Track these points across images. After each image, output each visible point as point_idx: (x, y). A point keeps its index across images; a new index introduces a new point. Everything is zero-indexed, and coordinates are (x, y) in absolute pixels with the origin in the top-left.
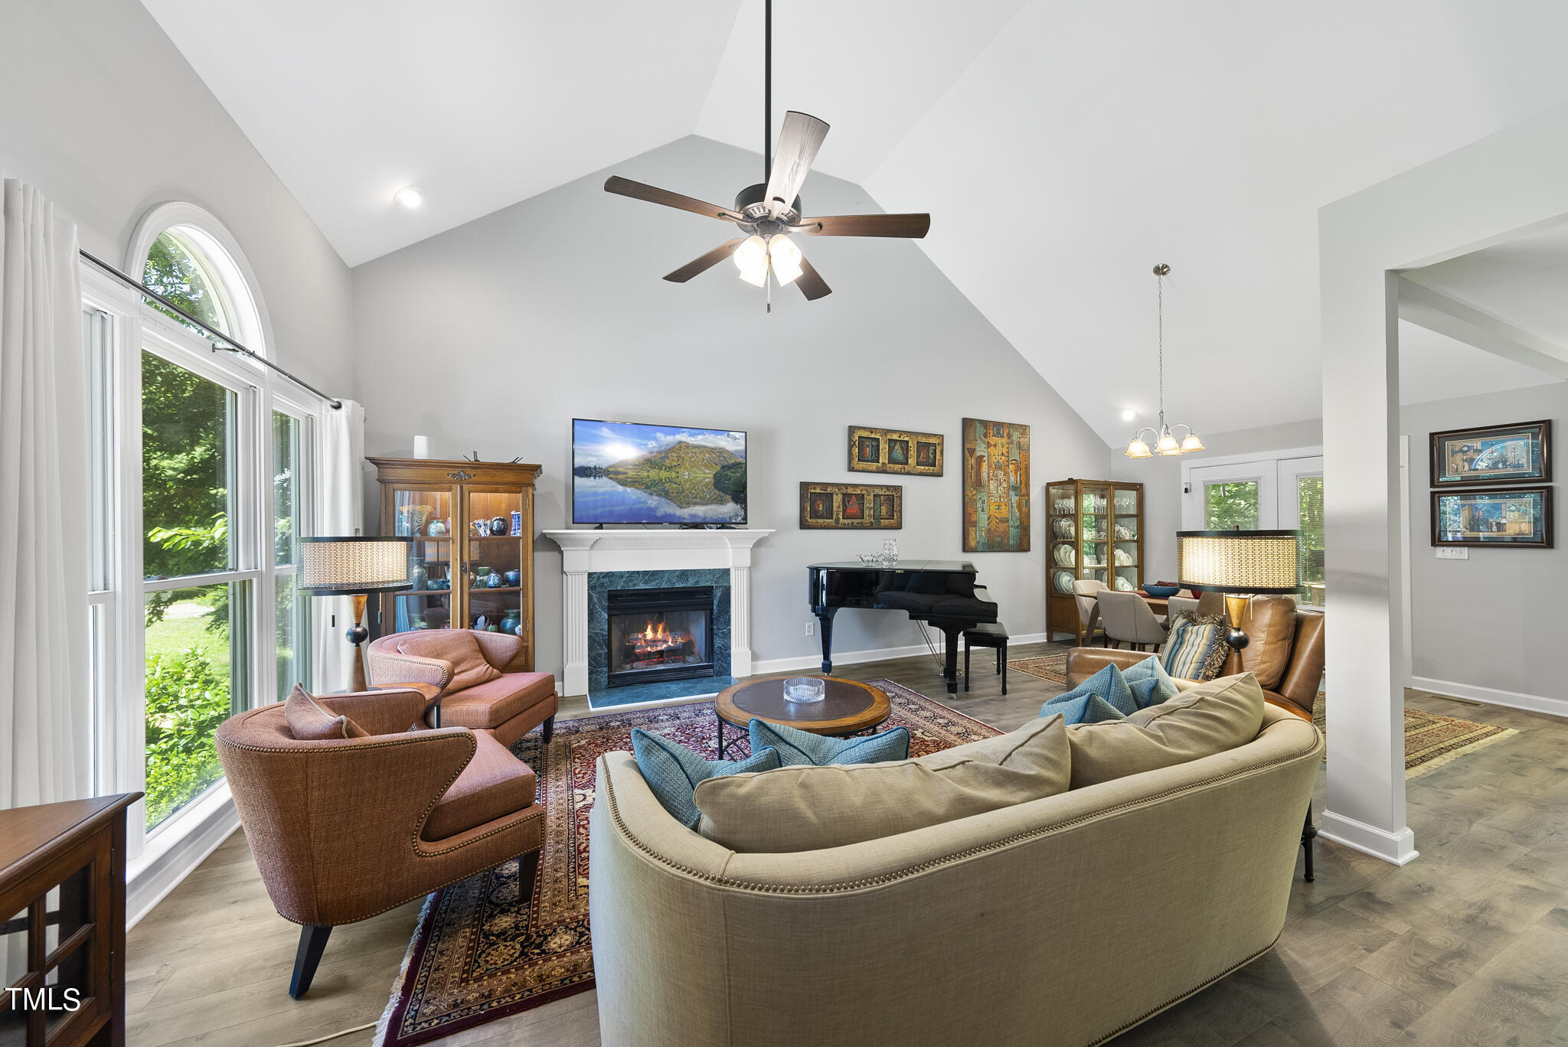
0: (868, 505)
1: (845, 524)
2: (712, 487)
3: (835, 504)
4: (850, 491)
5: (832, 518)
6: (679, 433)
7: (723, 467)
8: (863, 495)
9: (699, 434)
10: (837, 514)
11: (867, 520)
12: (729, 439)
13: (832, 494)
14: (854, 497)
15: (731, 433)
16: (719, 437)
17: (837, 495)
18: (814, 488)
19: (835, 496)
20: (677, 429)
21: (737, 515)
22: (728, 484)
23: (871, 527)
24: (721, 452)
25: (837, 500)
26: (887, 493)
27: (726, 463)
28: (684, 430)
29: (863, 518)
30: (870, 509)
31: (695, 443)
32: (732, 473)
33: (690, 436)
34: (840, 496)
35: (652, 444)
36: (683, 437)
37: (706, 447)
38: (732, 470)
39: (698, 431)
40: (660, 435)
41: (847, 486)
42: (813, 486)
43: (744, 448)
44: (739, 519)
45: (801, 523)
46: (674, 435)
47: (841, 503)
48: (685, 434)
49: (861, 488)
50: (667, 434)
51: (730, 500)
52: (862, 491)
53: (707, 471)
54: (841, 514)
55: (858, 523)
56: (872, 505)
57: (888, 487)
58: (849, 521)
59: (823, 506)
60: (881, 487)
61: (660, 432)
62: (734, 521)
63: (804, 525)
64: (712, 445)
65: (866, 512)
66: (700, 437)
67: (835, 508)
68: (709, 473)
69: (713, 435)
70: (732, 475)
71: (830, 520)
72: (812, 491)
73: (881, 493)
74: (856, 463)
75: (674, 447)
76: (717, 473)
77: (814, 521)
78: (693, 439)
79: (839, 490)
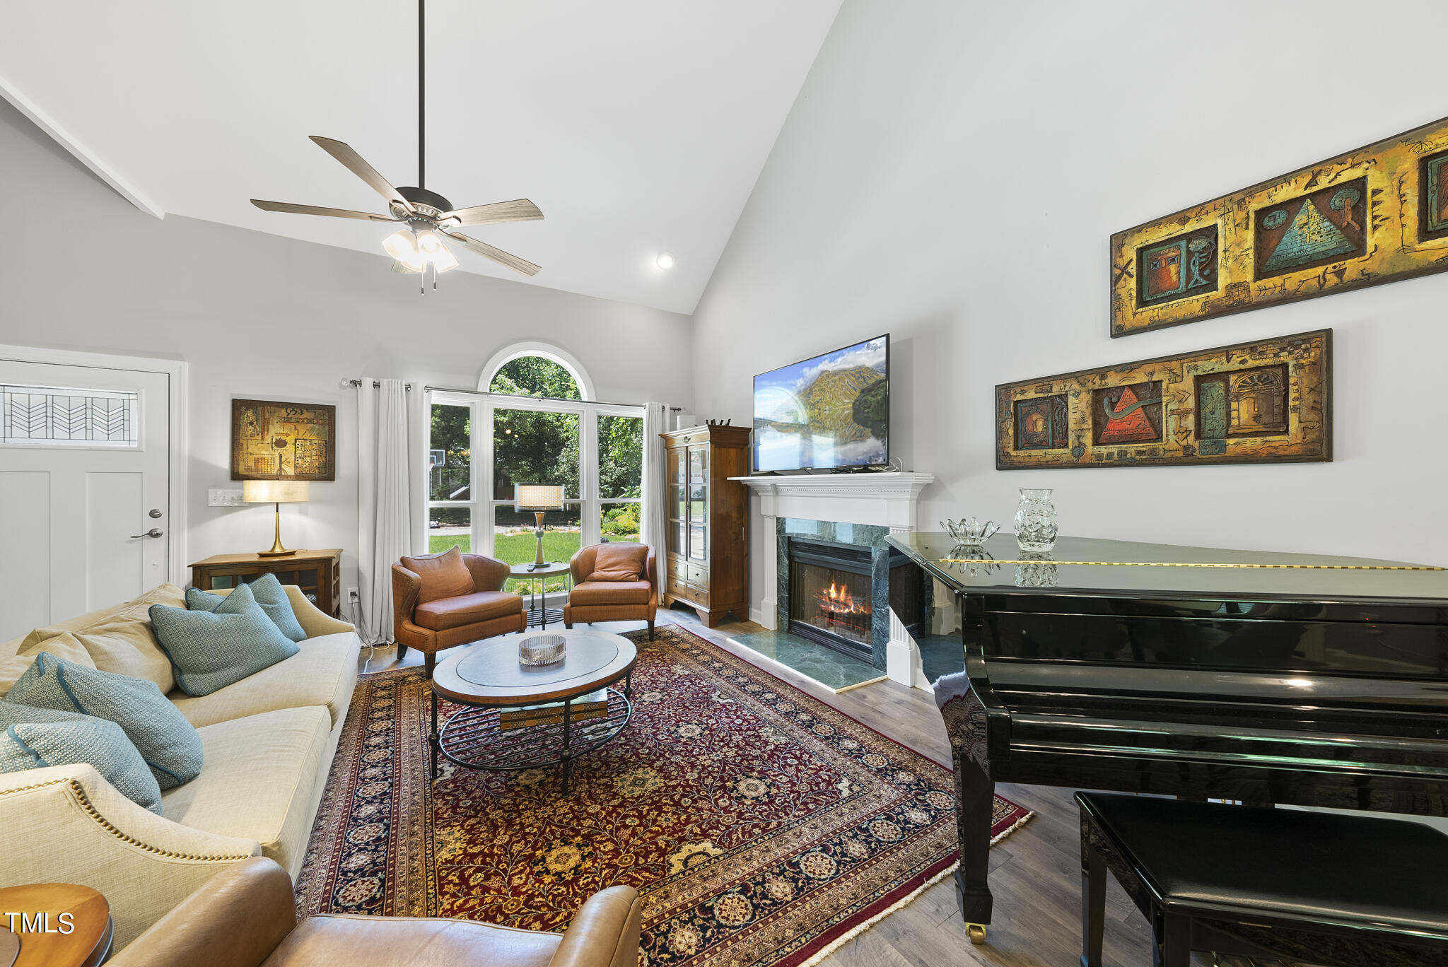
0: (1173, 406)
1: (1099, 457)
2: (850, 420)
3: (1073, 417)
4: (1113, 381)
5: (1066, 446)
6: (821, 362)
7: (863, 391)
8: (1157, 384)
9: (838, 357)
10: (1079, 437)
11: (1171, 441)
12: (869, 351)
13: (1063, 397)
14: (1128, 393)
15: (871, 342)
16: (858, 352)
17: (1077, 395)
18: (1022, 392)
19: (1071, 400)
20: (819, 357)
21: (878, 455)
22: (868, 413)
23: (1187, 459)
24: (860, 372)
25: (1078, 408)
26: (1251, 363)
27: (865, 386)
28: (826, 356)
29: (1159, 438)
30: (1182, 414)
31: (835, 369)
32: (873, 396)
33: (830, 362)
34: (1086, 398)
35: (800, 382)
36: (825, 366)
37: (845, 370)
38: (873, 393)
39: (838, 353)
40: (806, 370)
41: (1102, 372)
42: (1018, 390)
43: (883, 358)
44: (880, 460)
45: (998, 460)
46: (817, 365)
47: (1088, 412)
48: (826, 361)
49: (1149, 368)
50: (811, 367)
51: (870, 434)
52: (1152, 374)
53: (846, 401)
54: (1090, 434)
55: (1138, 452)
56: (1191, 403)
57: (1252, 347)
58: (1114, 449)
59: (1045, 424)
60: (1227, 351)
61: (806, 366)
62: (874, 463)
63: (1004, 463)
64: (851, 366)
65: (1170, 425)
66: (839, 360)
67: (1071, 425)
68: (848, 403)
69: (852, 353)
70: (873, 399)
71: (1061, 451)
72: (1019, 397)
73: (1226, 367)
74: (1129, 316)
75: (817, 380)
76: (856, 401)
77: (1021, 453)
78: (833, 364)
79: (1083, 385)
